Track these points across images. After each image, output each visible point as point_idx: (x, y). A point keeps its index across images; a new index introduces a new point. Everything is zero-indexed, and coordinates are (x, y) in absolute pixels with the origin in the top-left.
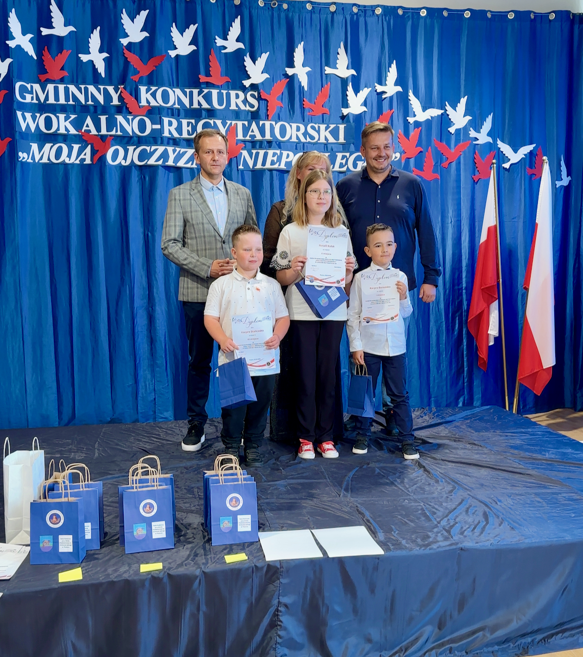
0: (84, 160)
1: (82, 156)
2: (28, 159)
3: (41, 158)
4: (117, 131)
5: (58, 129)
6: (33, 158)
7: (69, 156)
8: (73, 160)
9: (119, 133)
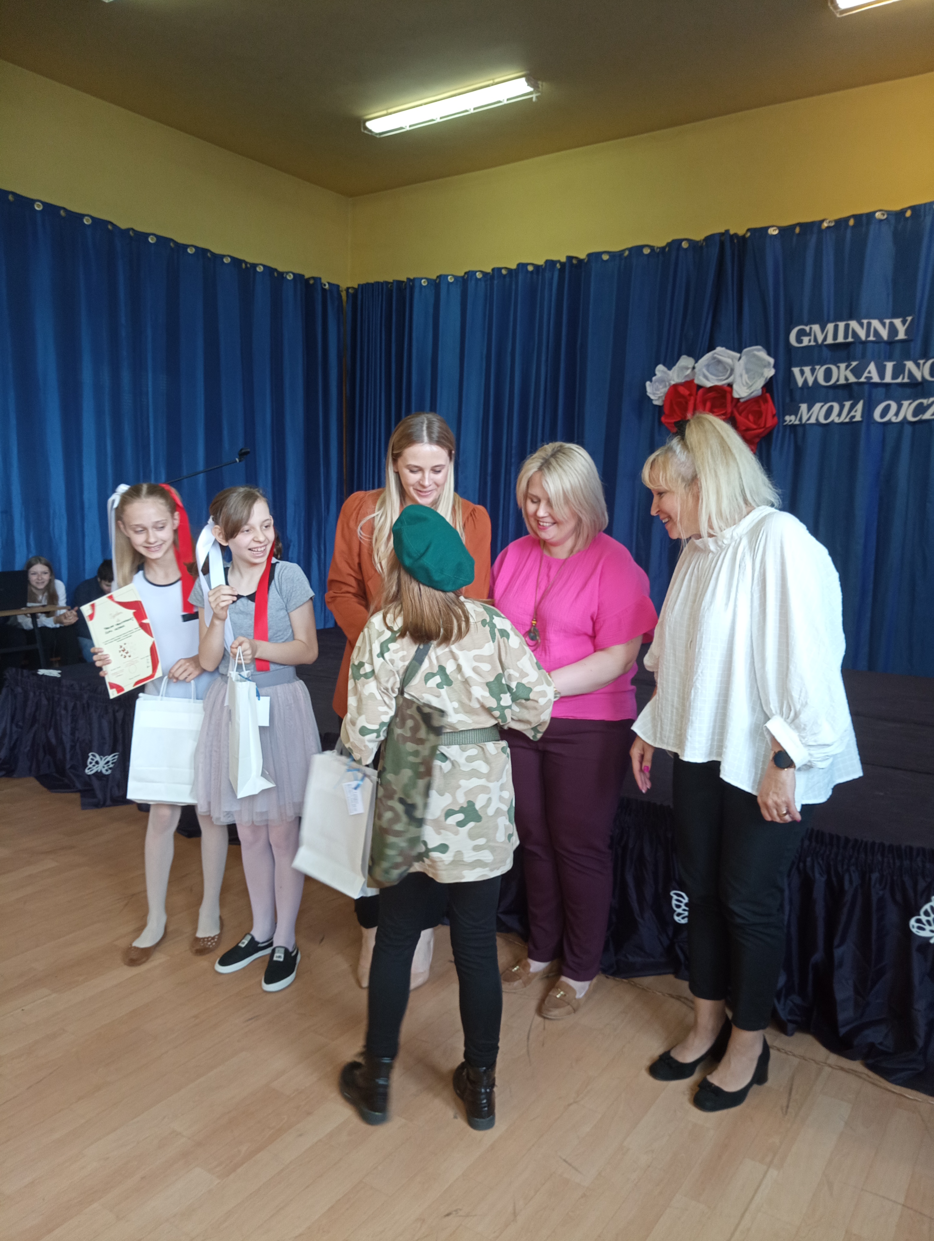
0: (854, 417)
1: (852, 413)
2: (795, 421)
3: (809, 419)
4: (903, 378)
5: (838, 380)
6: (801, 419)
7: (839, 415)
8: (844, 418)
9: (906, 380)
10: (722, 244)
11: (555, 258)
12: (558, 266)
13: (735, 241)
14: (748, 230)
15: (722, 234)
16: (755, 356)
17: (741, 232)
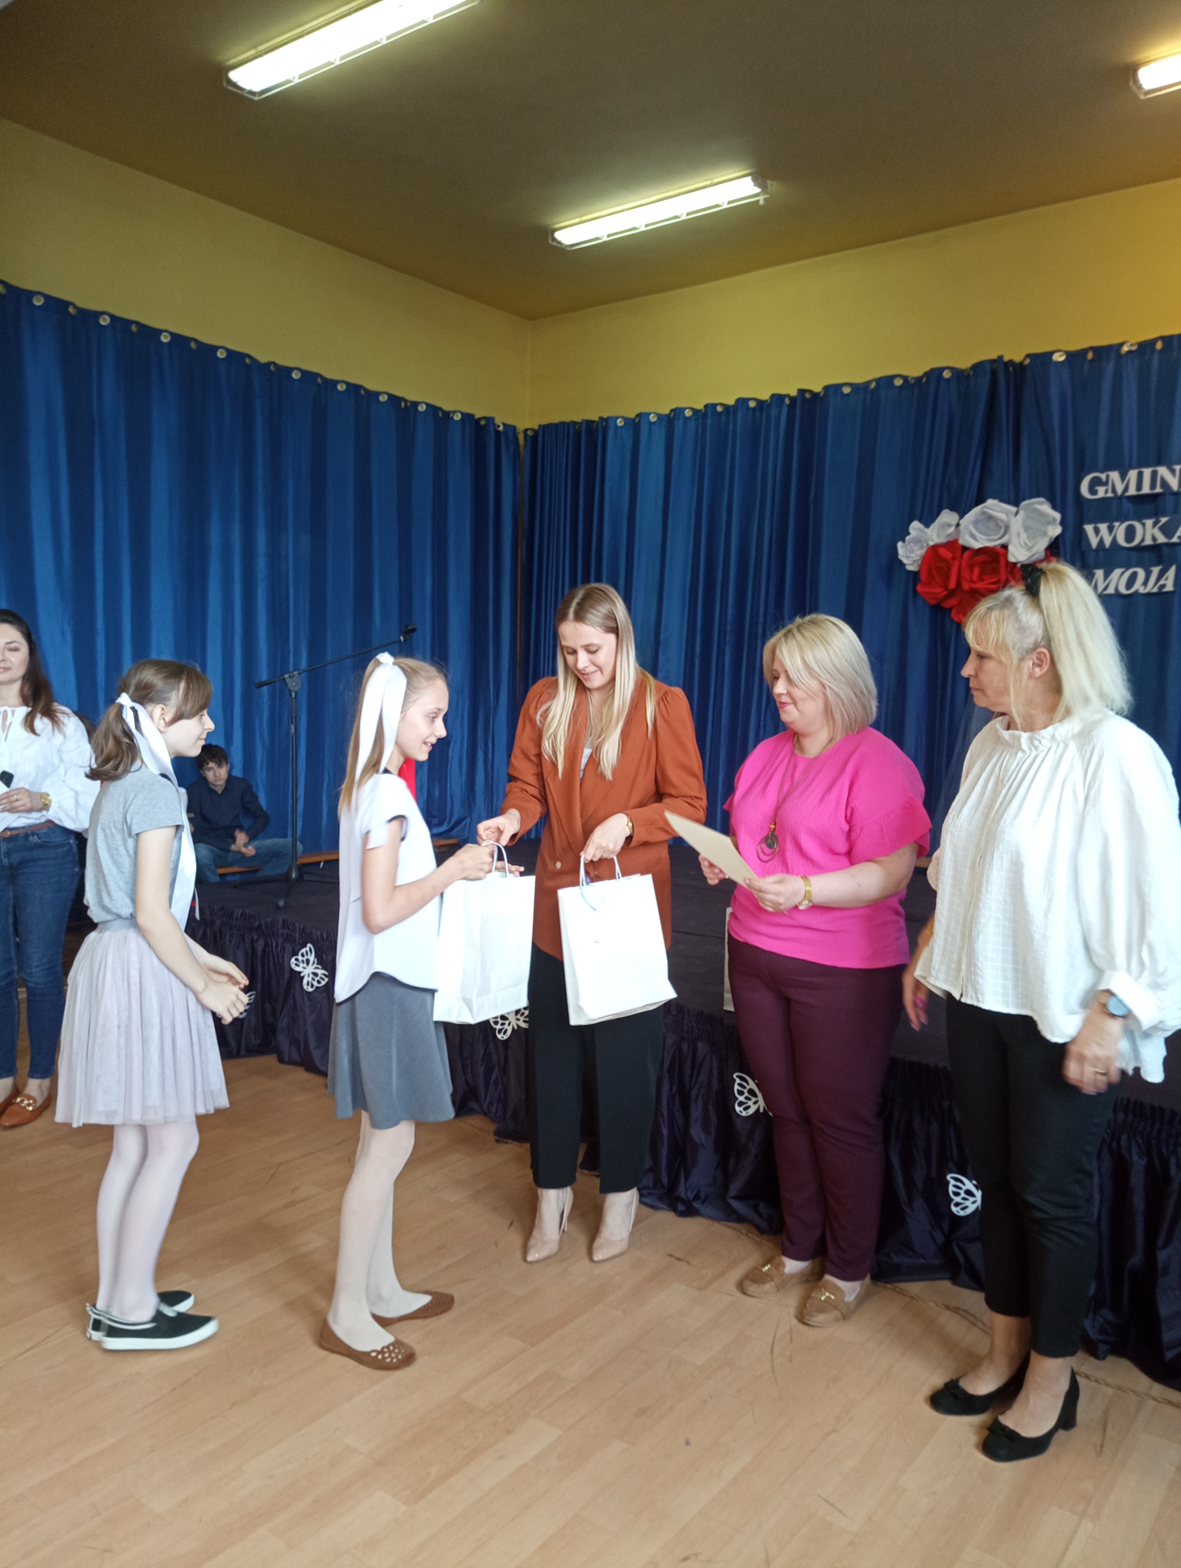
10: (994, 373)
11: (783, 391)
12: (787, 401)
13: (1011, 369)
14: (1028, 356)
15: (993, 362)
16: (1036, 510)
17: (1018, 358)
